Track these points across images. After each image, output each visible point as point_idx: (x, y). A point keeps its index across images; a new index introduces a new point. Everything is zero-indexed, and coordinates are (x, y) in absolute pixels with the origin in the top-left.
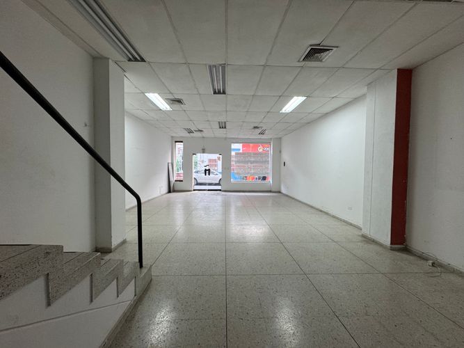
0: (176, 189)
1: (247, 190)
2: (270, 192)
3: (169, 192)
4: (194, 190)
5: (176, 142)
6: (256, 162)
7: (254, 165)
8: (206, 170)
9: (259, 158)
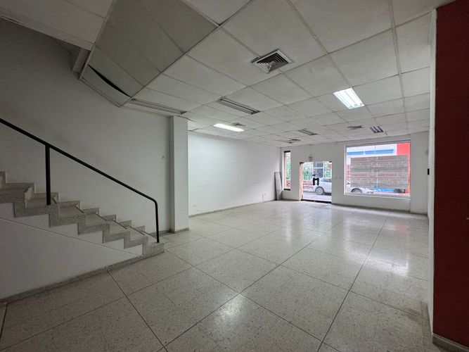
0: (284, 197)
1: (368, 206)
2: (408, 212)
3: (276, 200)
4: (302, 200)
5: (285, 152)
6: (384, 169)
7: (380, 173)
8: (314, 180)
9: (389, 163)
